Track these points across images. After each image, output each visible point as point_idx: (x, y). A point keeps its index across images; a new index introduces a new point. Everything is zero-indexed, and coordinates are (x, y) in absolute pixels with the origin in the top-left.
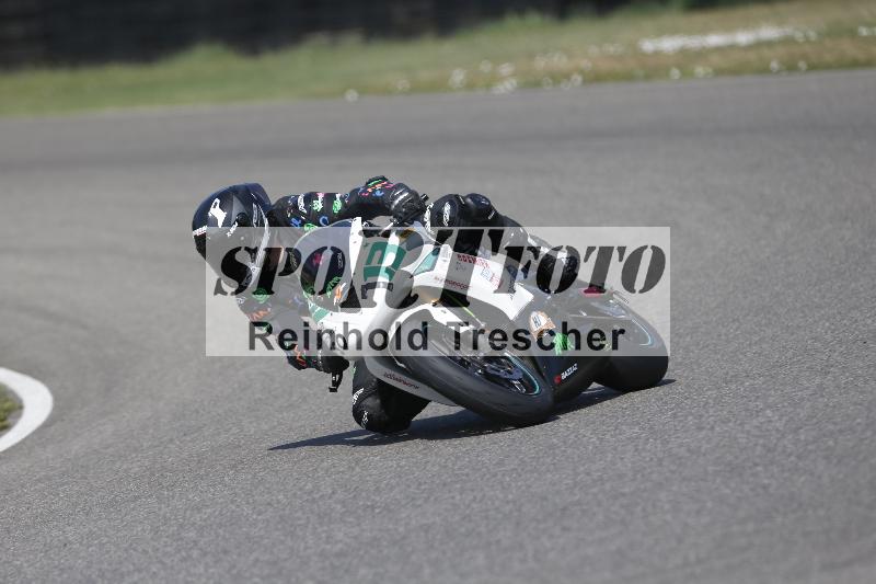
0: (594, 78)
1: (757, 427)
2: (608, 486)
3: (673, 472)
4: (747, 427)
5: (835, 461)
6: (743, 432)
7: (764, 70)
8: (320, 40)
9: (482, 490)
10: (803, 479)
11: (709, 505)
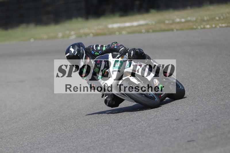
0: (96, 35)
1: (139, 126)
2: (100, 142)
3: (118, 138)
4: (137, 126)
5: (160, 135)
6: (136, 127)
7: (140, 32)
8: (24, 26)
9: (67, 143)
10: (151, 139)
11: (127, 146)
